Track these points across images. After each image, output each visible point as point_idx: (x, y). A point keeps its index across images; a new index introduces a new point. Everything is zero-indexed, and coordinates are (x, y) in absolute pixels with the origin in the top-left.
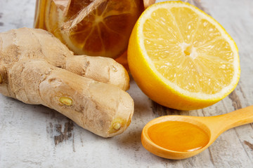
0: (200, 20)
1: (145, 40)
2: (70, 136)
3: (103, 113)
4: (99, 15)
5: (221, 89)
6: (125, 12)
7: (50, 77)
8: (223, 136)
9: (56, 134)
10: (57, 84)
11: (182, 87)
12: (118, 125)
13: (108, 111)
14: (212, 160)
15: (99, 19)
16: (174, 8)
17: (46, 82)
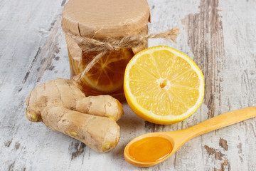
0: (175, 58)
1: (130, 82)
2: (82, 152)
3: (96, 141)
4: (104, 62)
5: (187, 109)
6: (121, 59)
7: (62, 119)
8: (190, 142)
9: (74, 151)
10: (67, 123)
11: (156, 113)
12: (108, 146)
13: (99, 139)
14: (175, 164)
15: (104, 66)
16: (155, 52)
17: (61, 122)
